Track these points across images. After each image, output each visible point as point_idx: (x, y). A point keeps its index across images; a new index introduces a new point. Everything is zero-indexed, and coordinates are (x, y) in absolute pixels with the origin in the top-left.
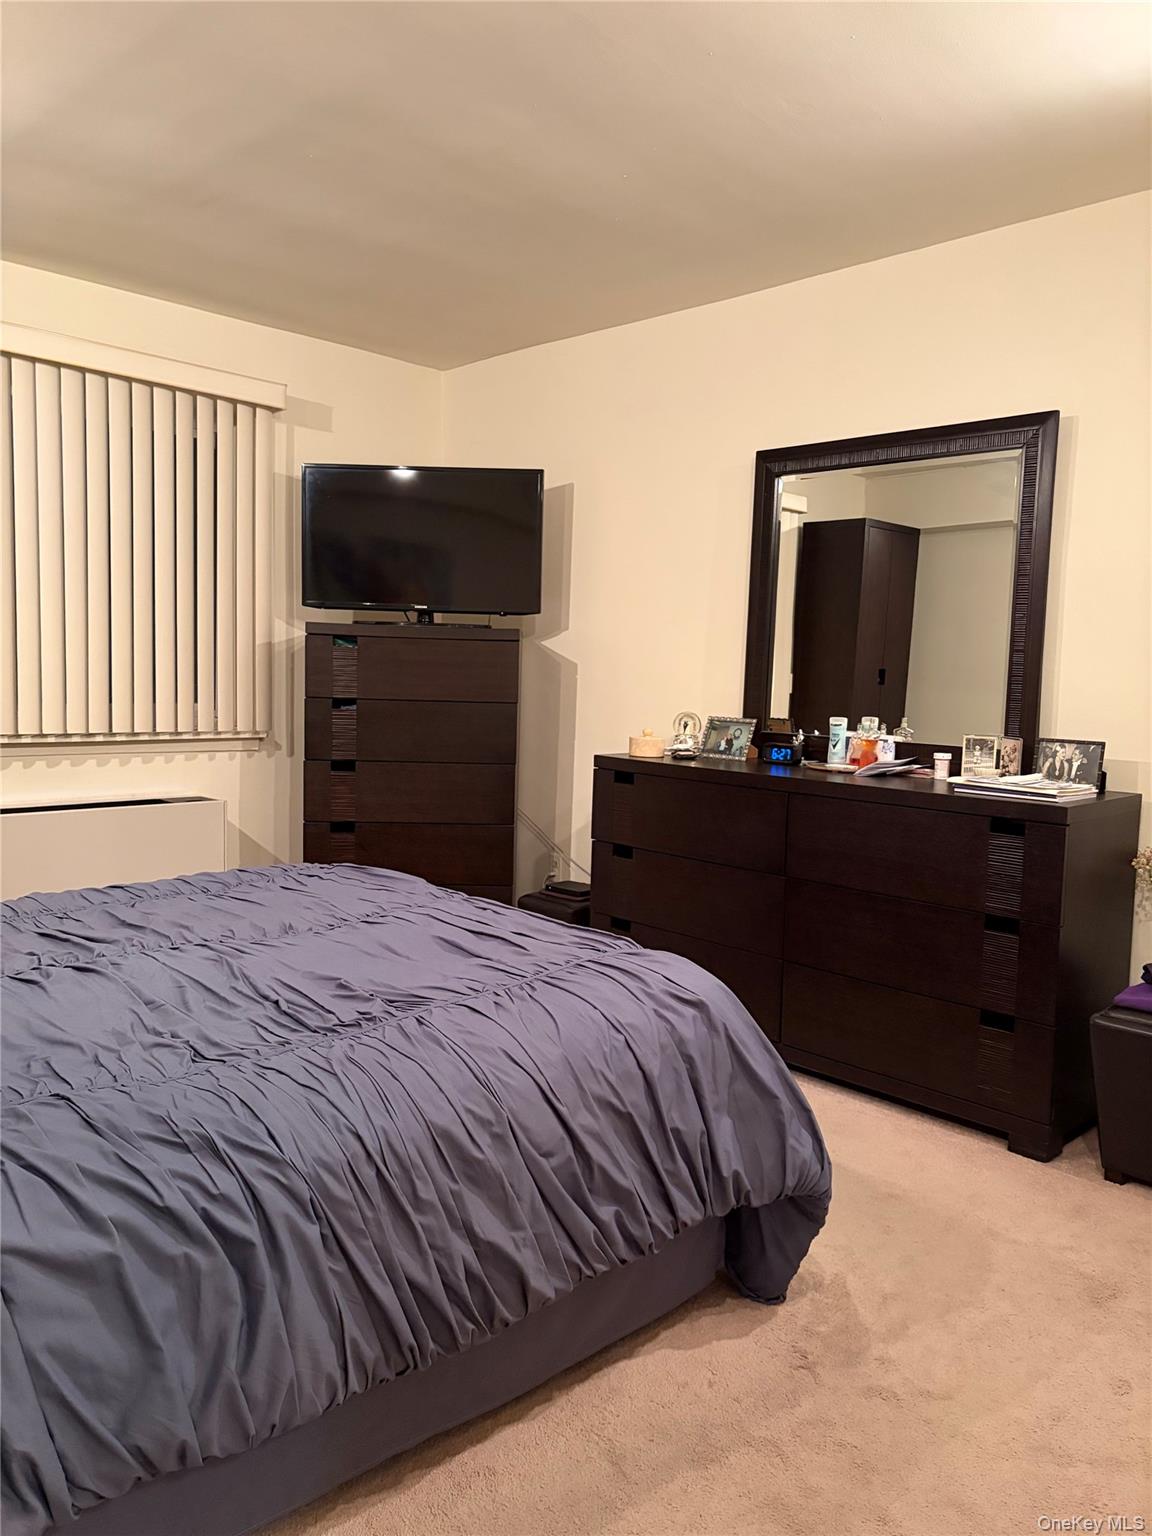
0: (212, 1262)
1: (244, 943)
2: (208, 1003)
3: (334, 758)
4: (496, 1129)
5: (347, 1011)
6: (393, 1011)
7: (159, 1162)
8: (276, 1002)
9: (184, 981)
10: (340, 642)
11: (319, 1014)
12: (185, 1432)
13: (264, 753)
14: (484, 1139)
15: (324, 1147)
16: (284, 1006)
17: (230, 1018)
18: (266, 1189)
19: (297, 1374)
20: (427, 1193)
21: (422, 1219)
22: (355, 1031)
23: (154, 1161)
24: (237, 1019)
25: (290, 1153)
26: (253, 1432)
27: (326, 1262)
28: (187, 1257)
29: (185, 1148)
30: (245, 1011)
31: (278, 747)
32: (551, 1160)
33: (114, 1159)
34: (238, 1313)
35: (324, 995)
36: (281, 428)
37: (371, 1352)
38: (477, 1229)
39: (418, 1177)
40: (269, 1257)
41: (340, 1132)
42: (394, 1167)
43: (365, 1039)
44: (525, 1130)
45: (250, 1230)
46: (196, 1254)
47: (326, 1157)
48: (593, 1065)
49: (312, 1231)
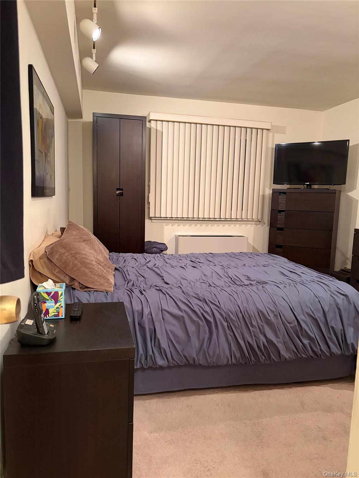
0: (203, 323)
1: (231, 267)
2: (217, 277)
3: (278, 227)
4: (275, 313)
5: (247, 282)
6: (257, 284)
7: (195, 302)
8: (232, 278)
9: (213, 272)
10: (282, 194)
11: (240, 282)
12: (194, 355)
13: (261, 225)
14: (272, 315)
15: (230, 307)
16: (233, 279)
17: (220, 280)
18: (215, 312)
19: (220, 353)
20: (254, 323)
21: (252, 329)
22: (247, 286)
23: (194, 301)
24: (222, 280)
25: (222, 306)
26: (209, 362)
27: (228, 332)
28: (198, 321)
29: (200, 300)
30: (224, 279)
31: (265, 223)
32: (291, 325)
33: (186, 299)
34: (207, 336)
35: (243, 279)
36: (271, 134)
37: (238, 355)
38: (267, 335)
39: (253, 319)
40: (215, 327)
41: (235, 305)
42: (248, 316)
43: (248, 288)
44: (283, 315)
45: (211, 320)
46: (200, 321)
47: (231, 309)
48: (307, 305)
49: (225, 324)
